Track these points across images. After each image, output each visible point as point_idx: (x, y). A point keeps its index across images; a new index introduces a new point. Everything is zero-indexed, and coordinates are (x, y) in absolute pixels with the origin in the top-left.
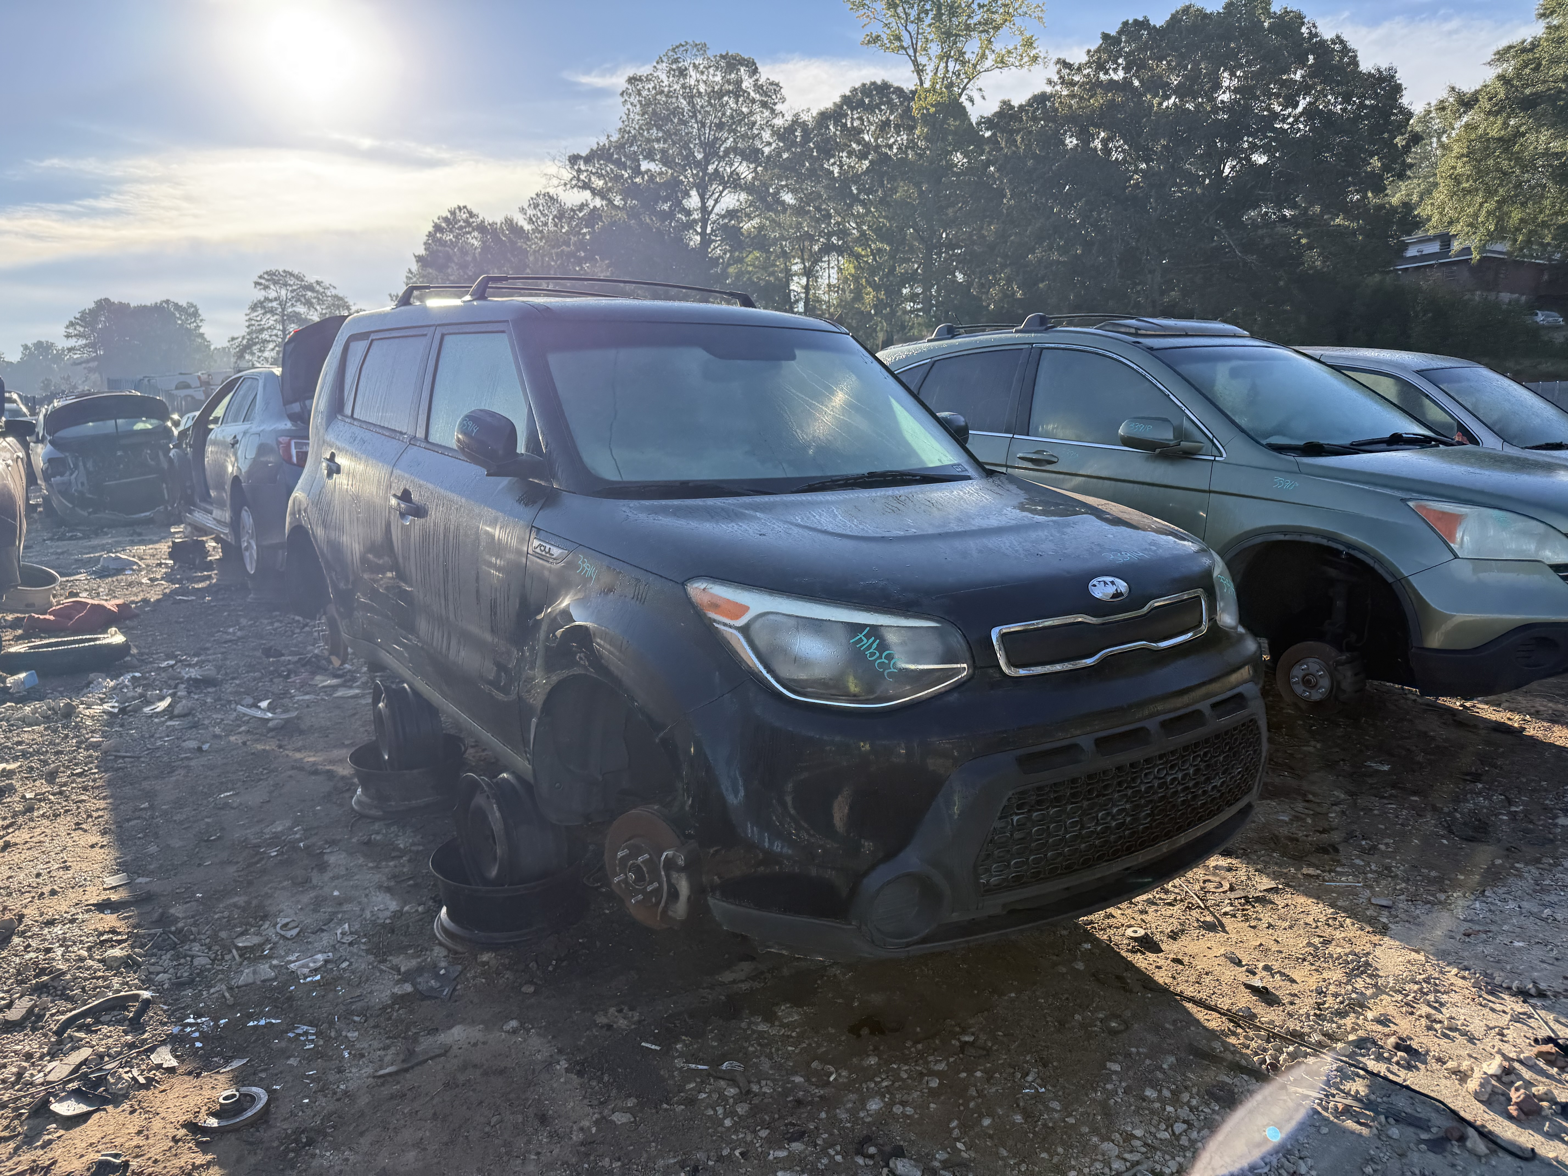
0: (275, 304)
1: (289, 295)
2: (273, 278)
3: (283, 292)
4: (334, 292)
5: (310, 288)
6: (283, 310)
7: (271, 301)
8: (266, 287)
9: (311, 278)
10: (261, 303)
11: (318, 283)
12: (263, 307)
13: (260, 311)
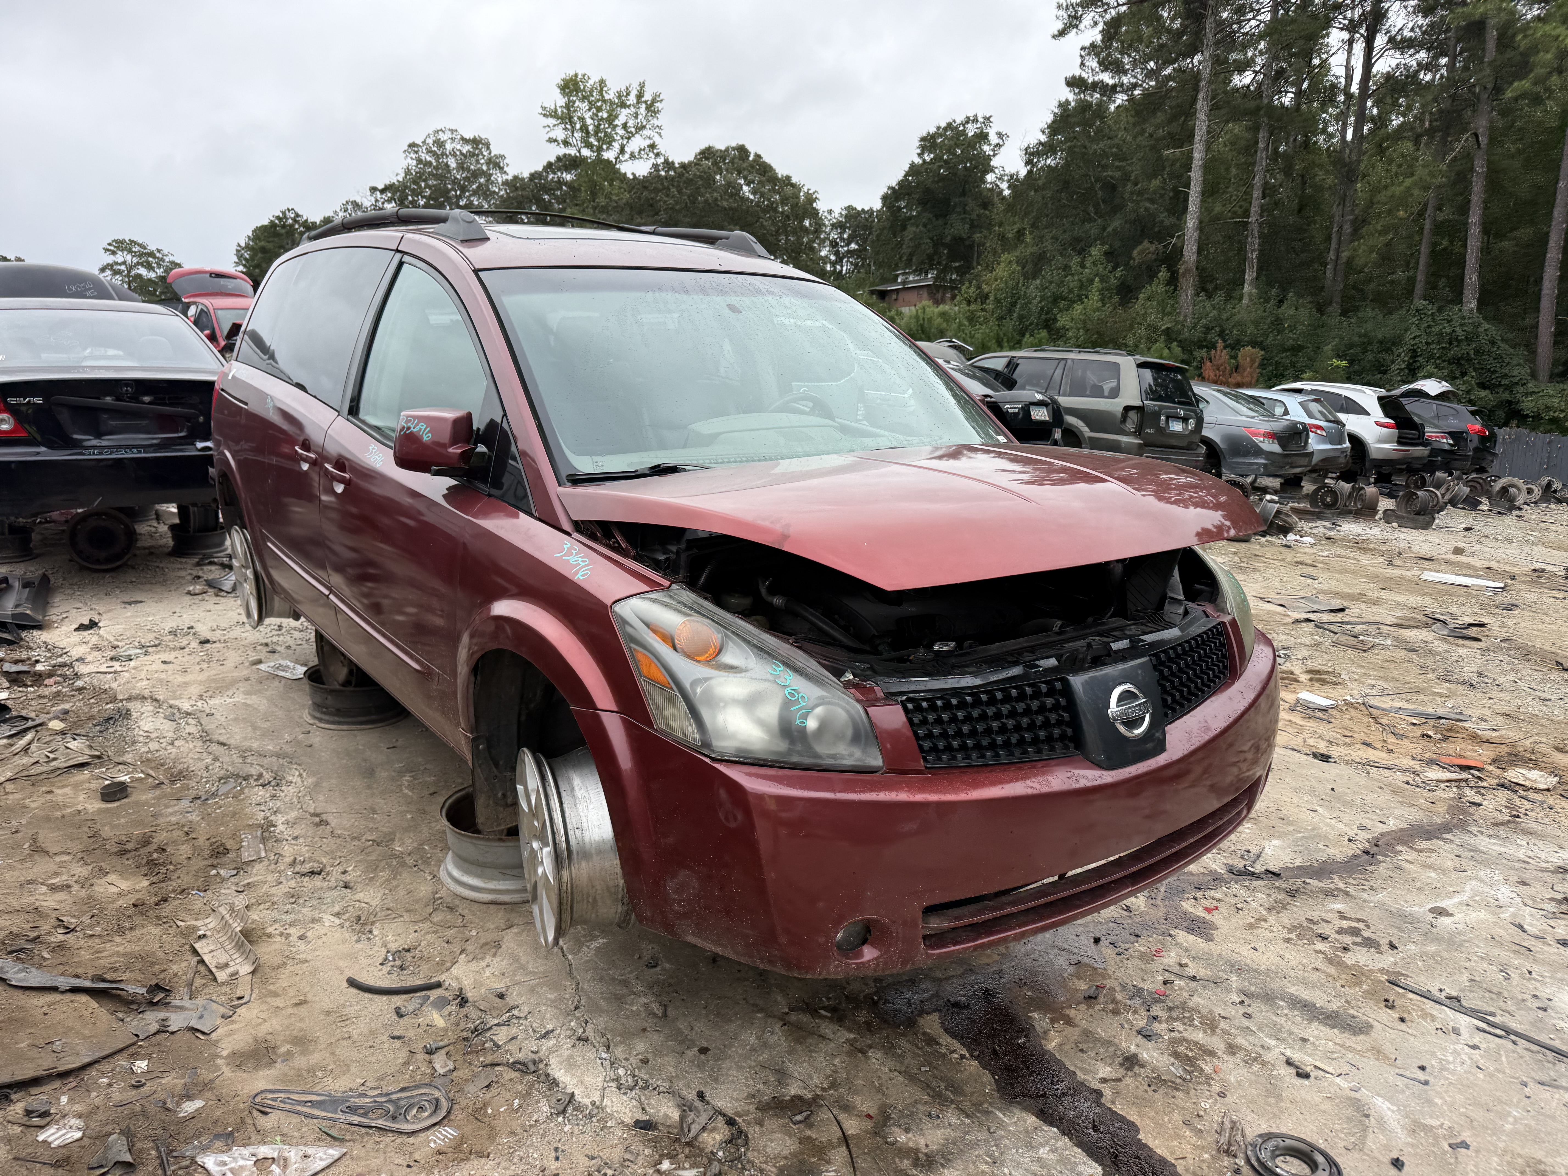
0: (123, 267)
1: (135, 260)
2: (120, 245)
3: (129, 258)
4: (172, 258)
5: (151, 254)
6: (129, 272)
7: (120, 264)
8: (114, 253)
9: (152, 247)
10: (112, 266)
11: (159, 251)
12: (112, 269)
13: (108, 272)
